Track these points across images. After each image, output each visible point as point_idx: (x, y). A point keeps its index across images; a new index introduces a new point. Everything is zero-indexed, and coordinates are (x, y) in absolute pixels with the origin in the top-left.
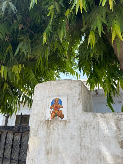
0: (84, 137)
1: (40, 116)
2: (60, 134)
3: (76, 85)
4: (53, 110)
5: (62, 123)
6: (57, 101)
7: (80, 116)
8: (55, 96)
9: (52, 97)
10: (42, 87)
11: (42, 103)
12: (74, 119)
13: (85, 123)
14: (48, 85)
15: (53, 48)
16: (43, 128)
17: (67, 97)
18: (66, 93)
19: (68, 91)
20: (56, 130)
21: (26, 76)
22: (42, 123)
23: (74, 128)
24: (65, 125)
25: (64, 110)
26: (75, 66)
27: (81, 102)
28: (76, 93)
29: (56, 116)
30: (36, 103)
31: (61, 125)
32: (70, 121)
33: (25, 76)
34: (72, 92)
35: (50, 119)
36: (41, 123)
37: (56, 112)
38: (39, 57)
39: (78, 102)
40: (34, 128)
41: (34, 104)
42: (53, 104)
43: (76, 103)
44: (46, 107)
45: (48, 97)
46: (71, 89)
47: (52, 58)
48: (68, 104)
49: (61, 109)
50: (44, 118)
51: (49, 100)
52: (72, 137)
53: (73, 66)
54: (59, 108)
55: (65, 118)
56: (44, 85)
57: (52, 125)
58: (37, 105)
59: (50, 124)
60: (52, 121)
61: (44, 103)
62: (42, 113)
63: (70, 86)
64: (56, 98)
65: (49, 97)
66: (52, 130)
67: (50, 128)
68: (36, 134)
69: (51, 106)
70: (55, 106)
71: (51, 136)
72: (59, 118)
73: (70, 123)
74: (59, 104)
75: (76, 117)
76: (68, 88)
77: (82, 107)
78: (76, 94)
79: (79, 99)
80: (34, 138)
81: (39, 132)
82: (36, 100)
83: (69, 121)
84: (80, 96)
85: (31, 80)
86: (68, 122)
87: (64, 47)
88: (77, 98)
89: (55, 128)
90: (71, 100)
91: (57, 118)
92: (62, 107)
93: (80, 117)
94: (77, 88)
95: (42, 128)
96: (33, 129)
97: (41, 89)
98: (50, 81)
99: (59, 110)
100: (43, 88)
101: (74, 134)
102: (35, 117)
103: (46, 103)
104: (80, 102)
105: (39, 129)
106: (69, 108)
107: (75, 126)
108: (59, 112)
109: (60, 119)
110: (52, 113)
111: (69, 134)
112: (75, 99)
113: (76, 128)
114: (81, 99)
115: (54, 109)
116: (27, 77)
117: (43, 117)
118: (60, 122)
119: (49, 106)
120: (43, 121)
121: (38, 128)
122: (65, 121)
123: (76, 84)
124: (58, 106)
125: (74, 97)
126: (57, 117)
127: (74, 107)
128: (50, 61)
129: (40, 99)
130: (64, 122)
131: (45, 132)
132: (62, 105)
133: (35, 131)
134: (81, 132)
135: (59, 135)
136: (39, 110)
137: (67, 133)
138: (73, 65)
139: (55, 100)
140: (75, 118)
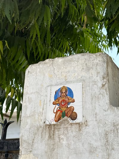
0: (113, 149)
1: (36, 119)
2: (72, 147)
3: (98, 61)
4: (57, 106)
5: (75, 128)
6: (64, 91)
7: (105, 113)
8: (61, 84)
9: (56, 85)
10: (39, 70)
11: (39, 96)
12: (95, 119)
13: (114, 126)
14: (49, 65)
15: (59, 7)
16: (42, 138)
17: (81, 83)
18: (80, 77)
19: (84, 74)
20: (65, 139)
21: (12, 64)
22: (41, 129)
23: (94, 134)
24: (80, 130)
25: (77, 106)
26: (104, 42)
27: (108, 90)
28: (97, 76)
29: (63, 117)
30: (29, 97)
31: (73, 131)
32: (88, 123)
33: (10, 64)
34: (91, 75)
35: (54, 123)
36: (38, 129)
37: (64, 109)
38: (34, 26)
39: (102, 90)
40: (26, 139)
41: (26, 99)
42: (58, 96)
43: (98, 93)
44: (45, 103)
45: (48, 86)
46: (88, 69)
47: (59, 28)
48: (84, 95)
49: (71, 105)
50: (43, 121)
51: (51, 90)
52: (92, 151)
53: (100, 43)
54: (68, 103)
55: (79, 119)
56: (41, 66)
57: (57, 132)
58: (30, 101)
59: (54, 131)
60: (57, 125)
61: (42, 97)
62: (40, 113)
63: (86, 64)
64: (62, 86)
65: (51, 85)
66: (57, 139)
67: (54, 138)
68: (31, 150)
69: (54, 101)
70: (60, 100)
71: (55, 150)
72: (69, 119)
73: (87, 127)
74: (69, 97)
75: (98, 117)
76: (83, 69)
77: (108, 98)
78: (98, 78)
79: (103, 86)
80: (28, 156)
81: (35, 145)
82: (29, 92)
83: (86, 123)
84: (105, 80)
85: (21, 71)
86: (84, 125)
87: (80, 6)
88: (100, 85)
89: (62, 136)
90: (88, 88)
91: (65, 120)
92: (73, 101)
93: (106, 115)
94: (98, 67)
95: (40, 137)
96: (25, 141)
97: (36, 73)
98: (51, 59)
99: (69, 106)
100: (40, 72)
101: (95, 144)
102: (28, 120)
103: (46, 96)
104: (104, 91)
105: (35, 141)
106: (86, 102)
107: (97, 132)
108: (69, 110)
109: (71, 121)
110: (57, 112)
111: (86, 146)
112: (95, 86)
113: (98, 135)
114: (106, 86)
115: (60, 104)
116: (14, 65)
117: (41, 120)
118: (70, 126)
119: (50, 101)
120: (41, 127)
121: (34, 139)
122: (79, 123)
123: (98, 59)
124: (67, 99)
125: (95, 83)
126: (66, 117)
127: (94, 99)
128: (55, 34)
129: (35, 91)
130: (77, 126)
131: (46, 144)
132: (73, 97)
133: (29, 144)
134: (107, 141)
135: (69, 148)
136: (34, 108)
137: (83, 144)
138: (100, 41)
139: (60, 90)
140: (96, 117)
